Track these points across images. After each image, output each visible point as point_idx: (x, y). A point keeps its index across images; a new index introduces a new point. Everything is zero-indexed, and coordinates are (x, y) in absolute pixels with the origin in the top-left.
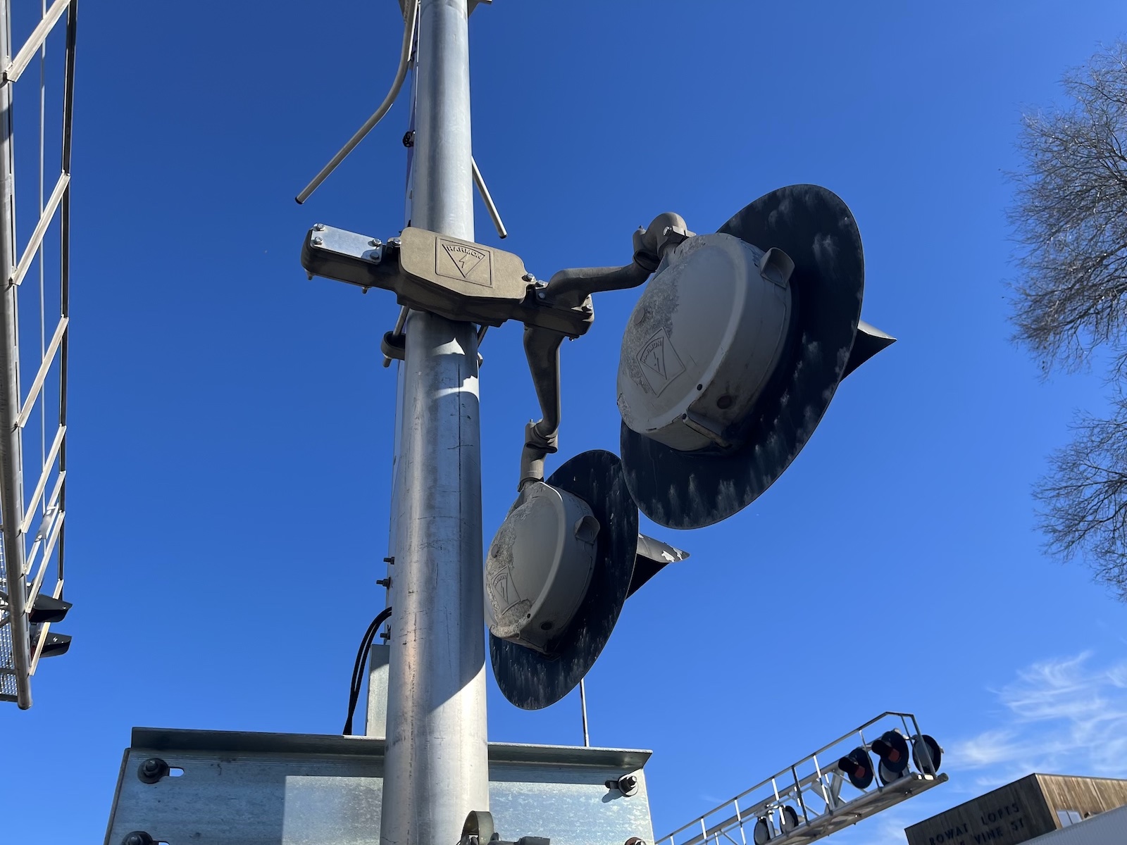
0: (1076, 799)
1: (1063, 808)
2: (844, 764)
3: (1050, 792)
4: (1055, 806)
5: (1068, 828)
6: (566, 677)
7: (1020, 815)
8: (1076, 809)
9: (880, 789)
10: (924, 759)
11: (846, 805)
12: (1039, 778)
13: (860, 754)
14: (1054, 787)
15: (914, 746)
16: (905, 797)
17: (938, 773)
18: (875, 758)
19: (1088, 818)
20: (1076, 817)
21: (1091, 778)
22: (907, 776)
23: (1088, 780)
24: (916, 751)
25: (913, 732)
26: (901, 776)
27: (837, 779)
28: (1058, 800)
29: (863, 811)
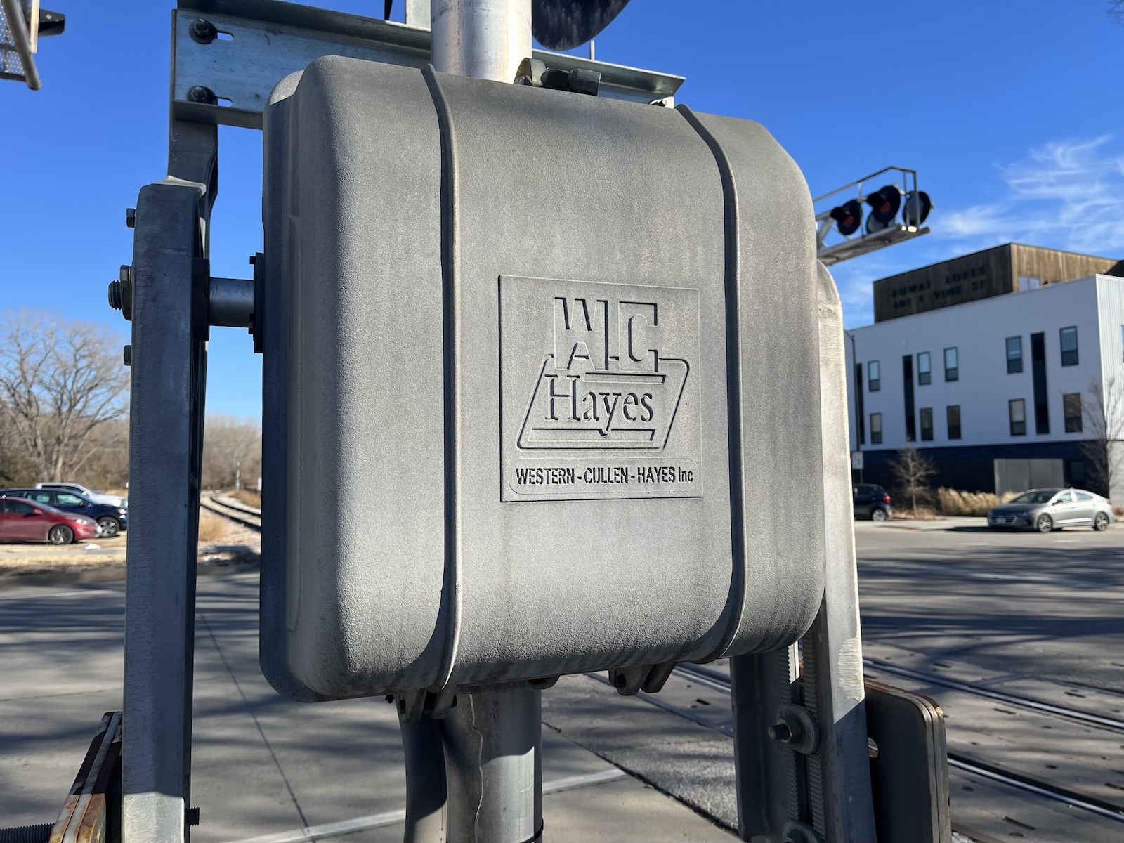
0: (1042, 270)
1: (1026, 276)
2: (837, 214)
3: (1020, 260)
4: (1020, 273)
5: (1024, 292)
6: (602, 15)
7: (983, 277)
8: (1038, 277)
9: (863, 237)
10: (913, 212)
11: (827, 249)
12: (1014, 248)
13: (854, 206)
14: (1025, 257)
15: (907, 200)
16: (885, 245)
17: (922, 226)
18: (867, 210)
19: (1047, 286)
20: (1036, 284)
21: (1063, 252)
22: (892, 226)
23: (1060, 254)
24: (908, 206)
25: (910, 188)
26: (886, 226)
27: (826, 227)
28: (1024, 267)
29: (842, 255)
